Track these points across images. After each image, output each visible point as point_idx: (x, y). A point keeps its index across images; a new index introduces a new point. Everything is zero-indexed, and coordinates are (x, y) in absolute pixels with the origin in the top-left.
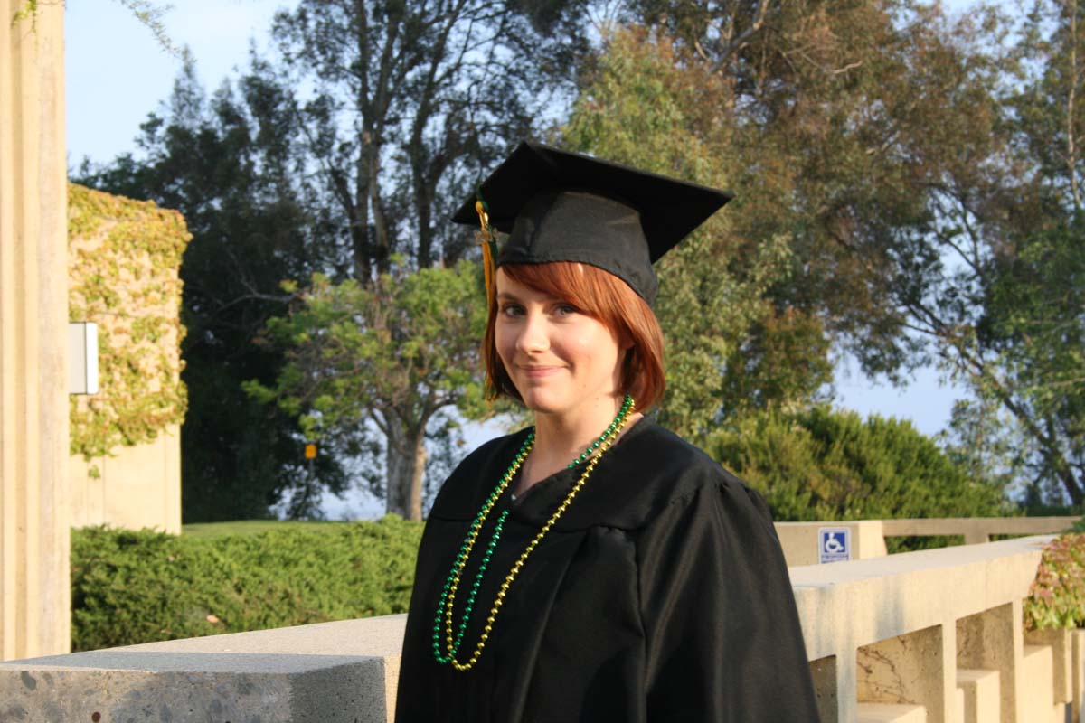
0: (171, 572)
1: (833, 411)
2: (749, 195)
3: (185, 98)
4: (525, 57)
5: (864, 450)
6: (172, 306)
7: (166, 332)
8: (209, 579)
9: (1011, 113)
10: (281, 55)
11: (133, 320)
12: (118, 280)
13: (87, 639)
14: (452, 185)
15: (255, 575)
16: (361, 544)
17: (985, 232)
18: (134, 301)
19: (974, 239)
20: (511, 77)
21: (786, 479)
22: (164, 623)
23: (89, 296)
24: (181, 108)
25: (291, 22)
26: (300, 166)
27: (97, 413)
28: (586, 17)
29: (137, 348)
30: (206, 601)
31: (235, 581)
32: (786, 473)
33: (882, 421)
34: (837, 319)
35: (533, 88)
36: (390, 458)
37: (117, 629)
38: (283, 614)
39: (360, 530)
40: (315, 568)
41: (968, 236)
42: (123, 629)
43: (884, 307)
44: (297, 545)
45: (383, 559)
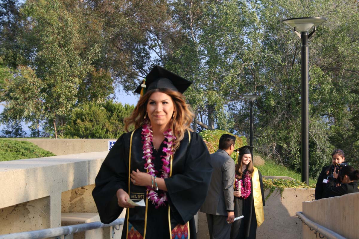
1: (114, 102)
2: (87, 31)
5: (123, 115)
9: (173, 8)
17: (164, 46)
19: (161, 48)
21: (98, 125)
32: (98, 123)
33: (129, 106)
34: (116, 73)
41: (159, 47)
43: (131, 69)
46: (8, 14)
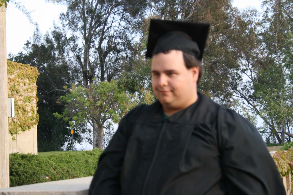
0: (36, 165)
3: (37, 37)
4: (129, 24)
6: (35, 93)
7: (33, 100)
8: (46, 167)
9: (261, 38)
10: (62, 25)
11: (24, 97)
12: (20, 86)
13: (13, 184)
14: (109, 59)
15: (59, 166)
16: (87, 157)
17: (254, 69)
18: (24, 91)
19: (251, 72)
20: (125, 29)
22: (34, 179)
23: (12, 90)
24: (35, 39)
25: (65, 16)
26: (68, 54)
27: (14, 122)
28: (145, 13)
29: (25, 104)
30: (46, 173)
31: (54, 167)
34: (215, 94)
35: (131, 33)
36: (94, 133)
37: (22, 181)
38: (67, 176)
39: (87, 153)
40: (75, 164)
41: (249, 71)
42: (23, 181)
43: (227, 91)
44: (70, 157)
45: (93, 161)
46: (126, 51)
